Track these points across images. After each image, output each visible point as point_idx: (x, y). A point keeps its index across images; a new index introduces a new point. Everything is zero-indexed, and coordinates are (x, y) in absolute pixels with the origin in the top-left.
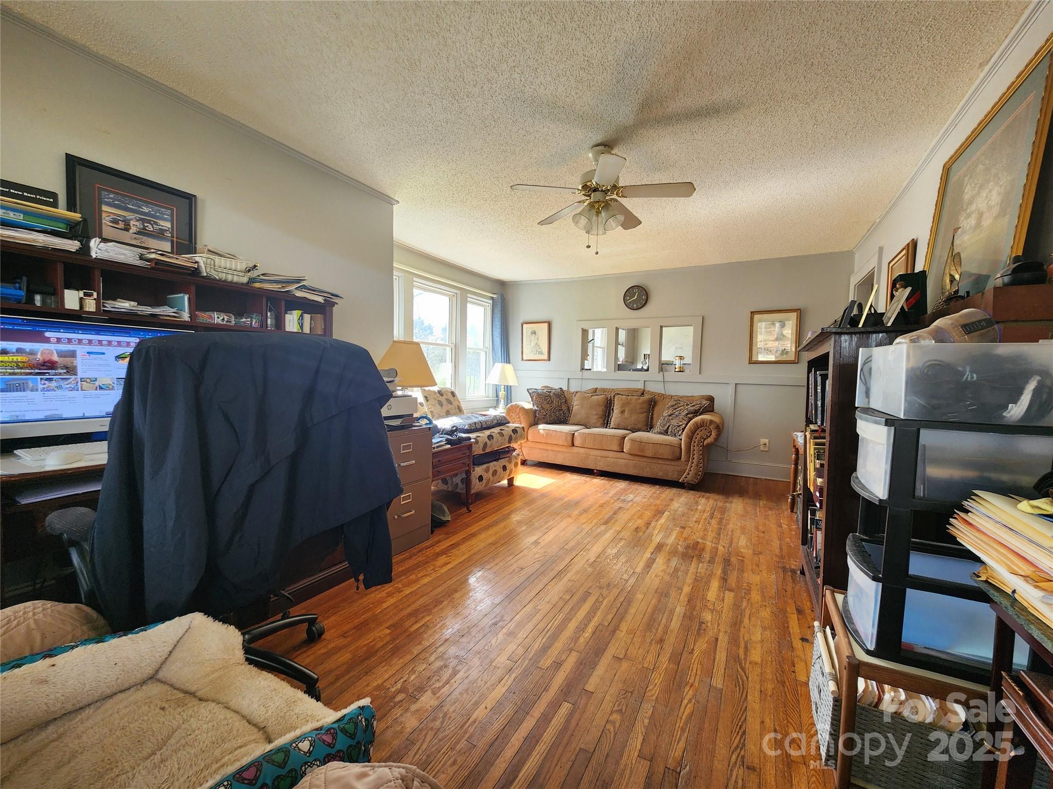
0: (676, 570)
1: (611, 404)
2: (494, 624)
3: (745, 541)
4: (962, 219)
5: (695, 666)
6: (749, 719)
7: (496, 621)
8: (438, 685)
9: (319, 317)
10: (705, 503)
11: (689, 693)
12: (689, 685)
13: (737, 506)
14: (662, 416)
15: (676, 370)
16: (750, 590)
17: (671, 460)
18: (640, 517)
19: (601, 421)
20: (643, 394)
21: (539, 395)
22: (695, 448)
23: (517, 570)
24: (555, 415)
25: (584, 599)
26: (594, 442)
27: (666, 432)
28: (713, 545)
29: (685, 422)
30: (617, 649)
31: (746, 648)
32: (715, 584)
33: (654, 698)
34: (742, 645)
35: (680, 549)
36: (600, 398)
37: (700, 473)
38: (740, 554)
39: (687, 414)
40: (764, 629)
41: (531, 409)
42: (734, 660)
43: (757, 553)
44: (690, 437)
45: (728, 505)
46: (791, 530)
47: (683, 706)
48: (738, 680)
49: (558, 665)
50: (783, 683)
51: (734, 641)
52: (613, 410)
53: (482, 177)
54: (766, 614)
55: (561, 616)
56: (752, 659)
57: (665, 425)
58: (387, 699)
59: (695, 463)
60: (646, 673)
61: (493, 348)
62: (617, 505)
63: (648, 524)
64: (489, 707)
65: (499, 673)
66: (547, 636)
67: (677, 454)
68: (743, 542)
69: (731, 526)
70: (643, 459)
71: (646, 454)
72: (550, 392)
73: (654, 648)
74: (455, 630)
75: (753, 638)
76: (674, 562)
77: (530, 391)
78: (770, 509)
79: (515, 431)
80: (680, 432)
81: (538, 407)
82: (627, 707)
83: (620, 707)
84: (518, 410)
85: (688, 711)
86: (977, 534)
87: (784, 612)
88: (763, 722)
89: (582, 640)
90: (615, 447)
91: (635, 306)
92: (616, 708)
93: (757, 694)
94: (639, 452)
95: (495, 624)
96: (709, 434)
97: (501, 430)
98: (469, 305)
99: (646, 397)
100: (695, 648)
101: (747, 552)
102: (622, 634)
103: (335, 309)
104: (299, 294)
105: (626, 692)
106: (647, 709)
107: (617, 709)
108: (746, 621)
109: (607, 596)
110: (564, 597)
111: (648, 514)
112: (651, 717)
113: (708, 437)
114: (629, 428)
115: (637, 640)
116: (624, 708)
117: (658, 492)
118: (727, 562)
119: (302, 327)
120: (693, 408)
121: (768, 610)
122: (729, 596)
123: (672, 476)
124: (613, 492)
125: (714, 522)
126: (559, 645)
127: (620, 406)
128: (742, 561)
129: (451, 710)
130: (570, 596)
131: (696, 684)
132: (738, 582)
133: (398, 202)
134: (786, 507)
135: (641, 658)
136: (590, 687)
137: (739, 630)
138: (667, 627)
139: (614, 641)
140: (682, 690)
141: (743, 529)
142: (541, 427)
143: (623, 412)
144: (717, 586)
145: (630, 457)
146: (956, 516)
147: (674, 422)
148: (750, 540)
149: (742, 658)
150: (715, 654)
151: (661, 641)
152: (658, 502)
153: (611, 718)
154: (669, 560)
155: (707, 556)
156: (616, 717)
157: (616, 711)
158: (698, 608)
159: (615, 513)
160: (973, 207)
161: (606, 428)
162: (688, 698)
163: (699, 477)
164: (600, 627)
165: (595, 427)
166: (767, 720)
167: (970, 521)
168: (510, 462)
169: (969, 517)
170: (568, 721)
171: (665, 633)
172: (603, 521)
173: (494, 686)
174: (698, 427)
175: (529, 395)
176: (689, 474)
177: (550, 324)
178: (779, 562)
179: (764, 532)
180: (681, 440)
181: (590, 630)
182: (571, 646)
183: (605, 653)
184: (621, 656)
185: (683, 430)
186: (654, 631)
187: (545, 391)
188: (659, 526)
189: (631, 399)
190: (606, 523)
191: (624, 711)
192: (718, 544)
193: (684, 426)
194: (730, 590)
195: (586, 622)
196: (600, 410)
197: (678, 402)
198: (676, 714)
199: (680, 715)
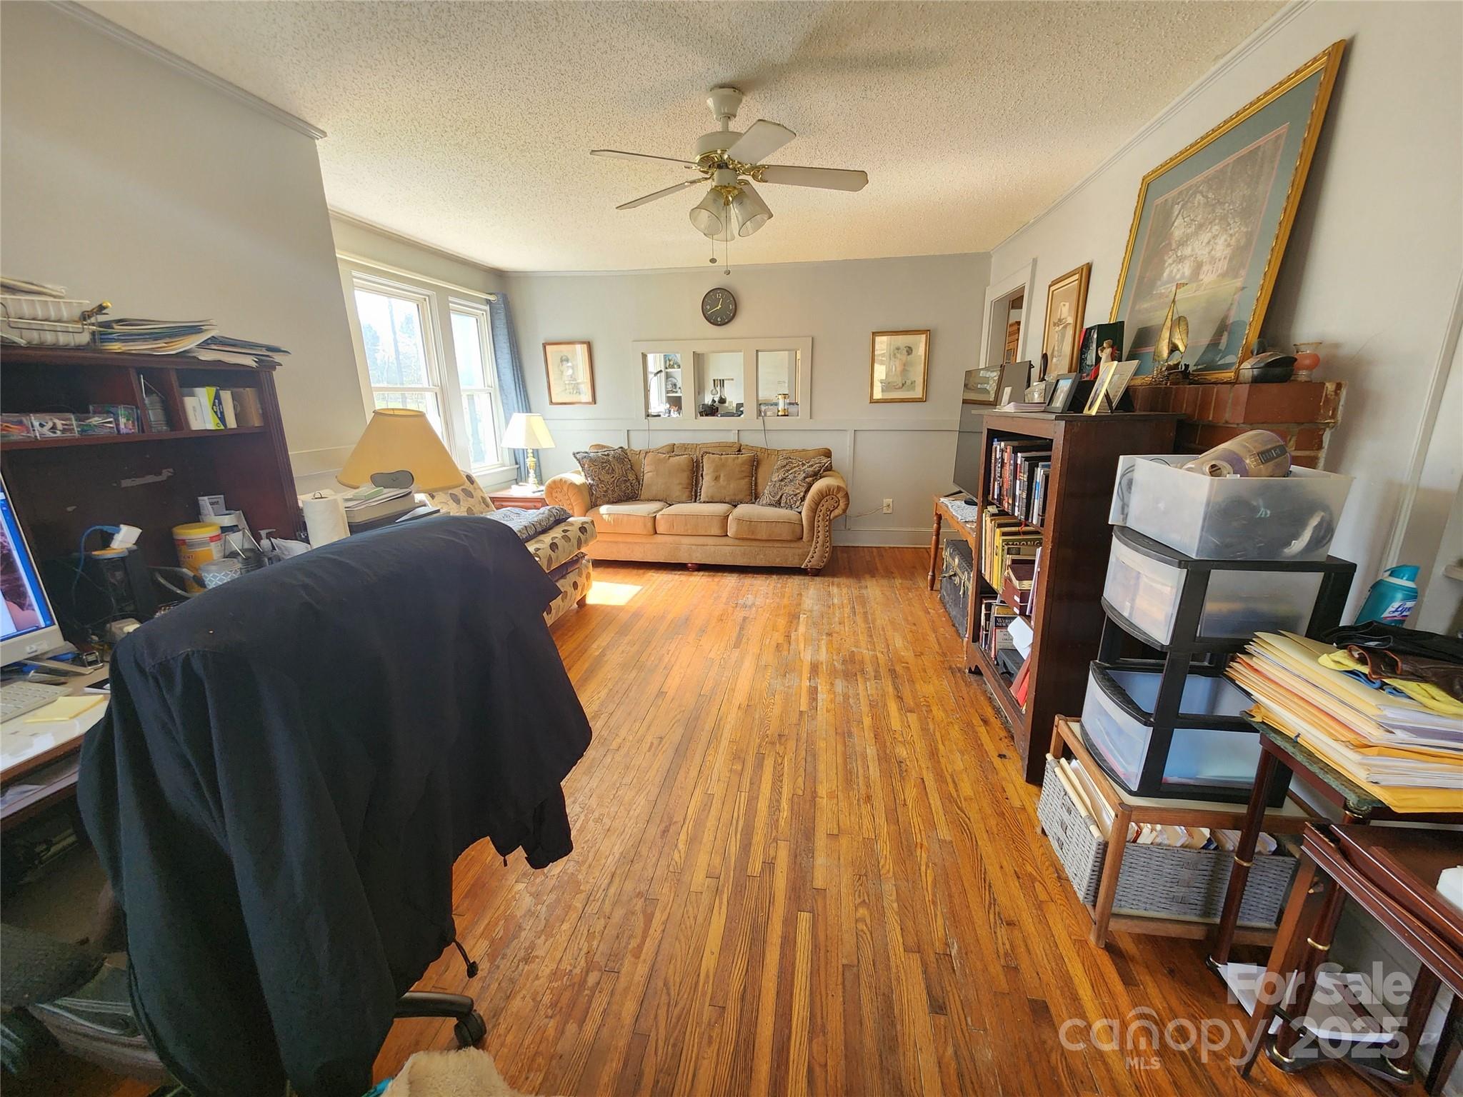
0: (846, 697)
1: (698, 466)
2: (664, 832)
3: (901, 642)
4: (1170, 261)
5: (915, 819)
6: (989, 868)
7: (666, 827)
8: (634, 943)
9: (249, 394)
10: (839, 592)
11: (922, 856)
12: (919, 846)
13: (874, 590)
14: (769, 481)
15: (780, 414)
16: (929, 706)
17: (791, 541)
18: (774, 628)
19: (687, 493)
20: (739, 451)
21: (592, 461)
22: (819, 524)
23: (656, 742)
24: (621, 490)
25: (759, 765)
26: (686, 525)
27: (778, 504)
28: (870, 653)
29: (804, 490)
30: (827, 823)
31: (954, 782)
32: (893, 707)
33: (891, 873)
34: (949, 780)
35: (839, 666)
36: (683, 459)
37: (827, 555)
38: (903, 660)
39: (805, 478)
40: (962, 753)
41: (584, 484)
42: (949, 800)
43: (919, 655)
44: (814, 510)
45: (864, 591)
46: (939, 616)
47: (923, 874)
48: (962, 826)
49: (769, 865)
50: (1002, 815)
51: (940, 777)
52: (702, 476)
53: (508, 110)
54: (955, 732)
55: (744, 797)
56: (965, 794)
57: (776, 494)
58: (576, 988)
59: (820, 542)
60: (869, 844)
61: (501, 387)
62: (740, 614)
63: (788, 637)
64: (716, 951)
65: (705, 899)
66: (740, 829)
67: (798, 534)
68: (899, 643)
69: (878, 622)
70: (754, 543)
71: (759, 537)
72: (608, 455)
73: (865, 809)
74: (617, 856)
75: (956, 768)
76: (840, 685)
77: (578, 456)
78: (909, 589)
79: (583, 529)
80: (798, 503)
81: (593, 480)
82: (868, 896)
83: (862, 899)
84: (565, 488)
85: (930, 880)
86: (1273, 686)
87: (970, 724)
88: (1002, 867)
89: (782, 822)
90: (716, 530)
91: (719, 319)
92: (858, 901)
93: (985, 836)
94: (750, 534)
95: (666, 831)
96: (836, 505)
97: (565, 531)
98: (454, 317)
99: (745, 456)
100: (906, 798)
101: (908, 655)
102: (823, 802)
103: (277, 375)
104: (206, 356)
105: (860, 877)
106: (889, 887)
107: (860, 901)
108: (941, 747)
109: (785, 753)
110: (734, 767)
111: (782, 622)
112: (899, 898)
113: (835, 508)
114: (727, 500)
115: (843, 804)
116: (866, 898)
117: (779, 586)
118: (893, 672)
119: (222, 419)
120: (811, 469)
121: (956, 727)
122: (912, 718)
123: (792, 562)
124: (725, 595)
125: (859, 619)
126: (758, 838)
127: (711, 470)
128: (908, 668)
129: (671, 971)
130: (741, 764)
131: (925, 843)
132: (914, 698)
133: (324, 134)
134: (923, 584)
135: (857, 827)
136: (819, 883)
137: (939, 762)
138: (867, 778)
139: (819, 814)
140: (914, 853)
141: (892, 622)
142: (604, 509)
143: (717, 478)
144: (896, 710)
145: (737, 542)
146: (1238, 660)
147: (789, 490)
148: (904, 637)
149: (955, 796)
150: (928, 799)
151: (868, 798)
152: (786, 601)
153: (859, 915)
154: (832, 684)
155: (869, 669)
156: (862, 912)
157: (859, 904)
158: (888, 744)
159: (742, 628)
160: (1187, 251)
161: (695, 501)
162: (923, 863)
163: (825, 560)
164: (796, 800)
165: (679, 503)
166: (1005, 863)
167: (1256, 667)
168: (580, 575)
169: (1254, 662)
170: (814, 936)
171: (868, 786)
172: (732, 643)
173: (708, 920)
174: (823, 495)
175: (577, 462)
176: (814, 557)
177: (589, 345)
178: (943, 662)
179: (915, 624)
180: (800, 513)
181: (785, 805)
182: (774, 835)
183: (817, 834)
184: (836, 832)
185: (803, 499)
186: (855, 786)
187: (600, 454)
188: (801, 639)
189: (727, 459)
190: (737, 645)
191: (867, 901)
192: (875, 651)
193: (802, 494)
194: (910, 711)
195: (777, 797)
196: (684, 477)
197: (790, 459)
198: (920, 887)
199: (925, 886)
